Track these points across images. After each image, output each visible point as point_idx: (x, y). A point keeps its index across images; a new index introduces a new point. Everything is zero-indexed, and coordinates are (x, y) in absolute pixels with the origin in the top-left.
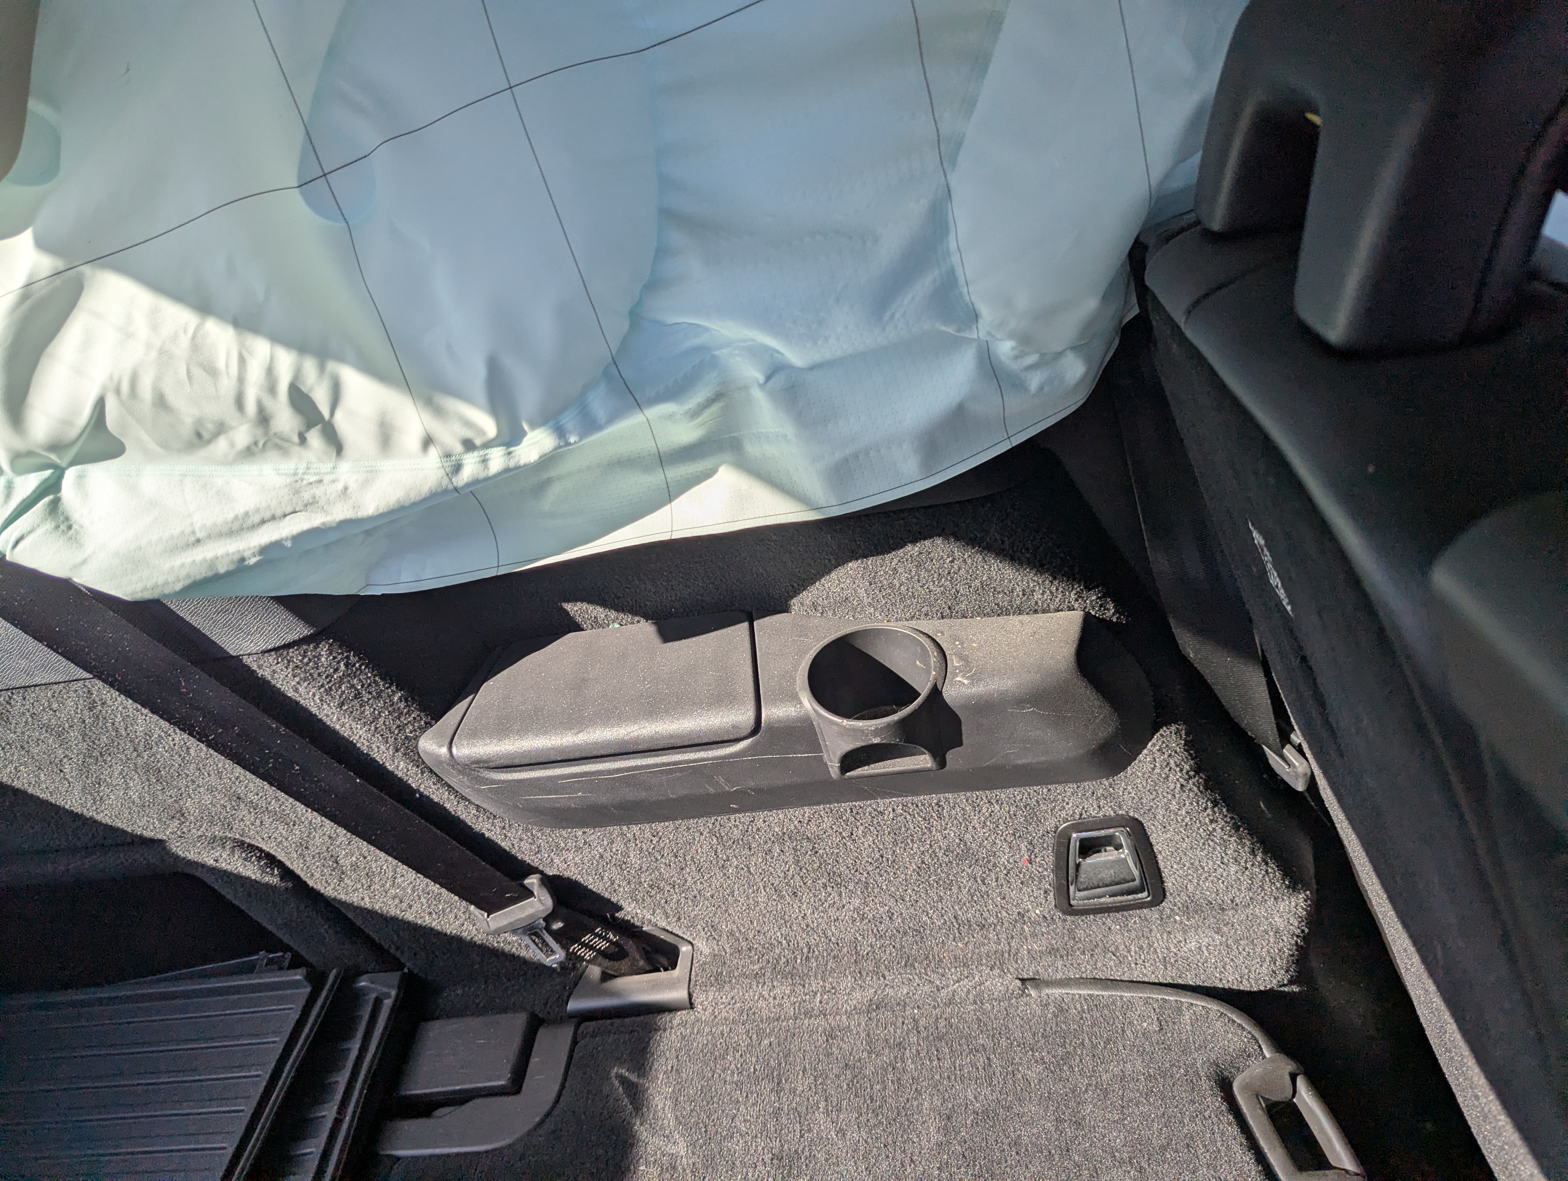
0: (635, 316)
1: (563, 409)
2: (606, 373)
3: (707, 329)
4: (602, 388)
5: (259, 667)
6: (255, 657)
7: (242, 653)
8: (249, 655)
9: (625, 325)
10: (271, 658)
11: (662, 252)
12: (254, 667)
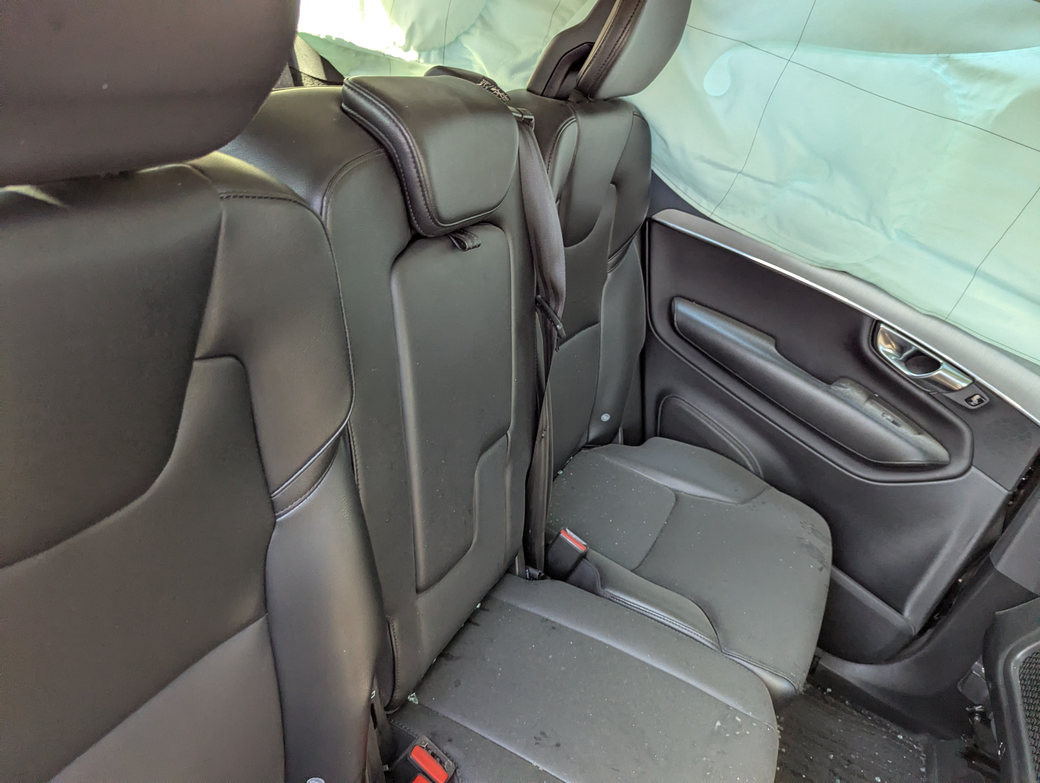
0: (457, 39)
1: (424, 50)
2: (440, 49)
3: (473, 55)
4: (436, 52)
5: (305, 79)
6: (305, 76)
7: (303, 72)
8: (304, 74)
9: (453, 39)
10: (309, 79)
11: (474, 25)
12: (303, 78)
